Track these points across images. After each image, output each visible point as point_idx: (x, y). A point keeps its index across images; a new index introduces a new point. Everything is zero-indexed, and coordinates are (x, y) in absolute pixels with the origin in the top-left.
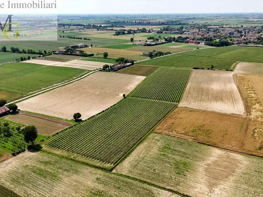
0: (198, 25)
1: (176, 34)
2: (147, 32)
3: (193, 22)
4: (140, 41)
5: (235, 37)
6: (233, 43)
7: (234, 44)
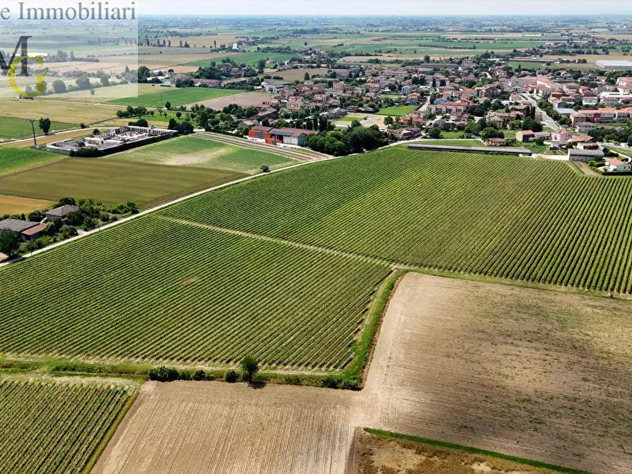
0: (315, 52)
1: (233, 88)
2: (150, 82)
3: (306, 44)
4: (83, 126)
5: (404, 102)
6: (392, 135)
7: (396, 140)
